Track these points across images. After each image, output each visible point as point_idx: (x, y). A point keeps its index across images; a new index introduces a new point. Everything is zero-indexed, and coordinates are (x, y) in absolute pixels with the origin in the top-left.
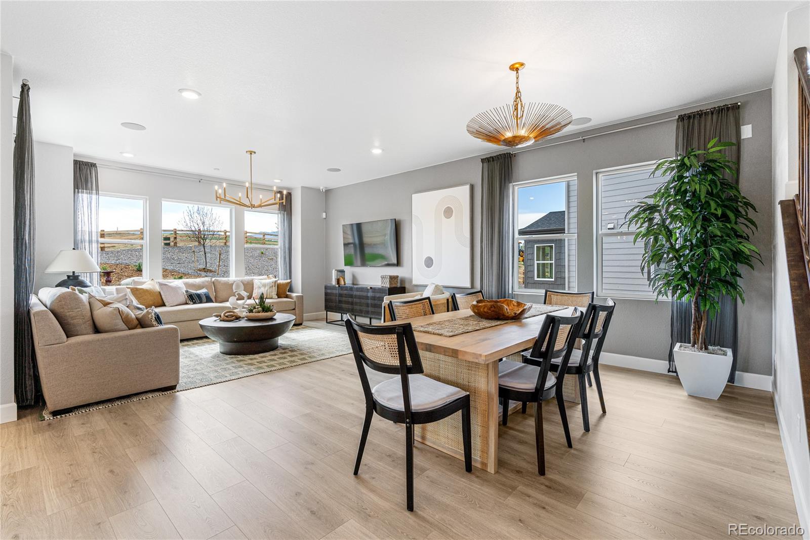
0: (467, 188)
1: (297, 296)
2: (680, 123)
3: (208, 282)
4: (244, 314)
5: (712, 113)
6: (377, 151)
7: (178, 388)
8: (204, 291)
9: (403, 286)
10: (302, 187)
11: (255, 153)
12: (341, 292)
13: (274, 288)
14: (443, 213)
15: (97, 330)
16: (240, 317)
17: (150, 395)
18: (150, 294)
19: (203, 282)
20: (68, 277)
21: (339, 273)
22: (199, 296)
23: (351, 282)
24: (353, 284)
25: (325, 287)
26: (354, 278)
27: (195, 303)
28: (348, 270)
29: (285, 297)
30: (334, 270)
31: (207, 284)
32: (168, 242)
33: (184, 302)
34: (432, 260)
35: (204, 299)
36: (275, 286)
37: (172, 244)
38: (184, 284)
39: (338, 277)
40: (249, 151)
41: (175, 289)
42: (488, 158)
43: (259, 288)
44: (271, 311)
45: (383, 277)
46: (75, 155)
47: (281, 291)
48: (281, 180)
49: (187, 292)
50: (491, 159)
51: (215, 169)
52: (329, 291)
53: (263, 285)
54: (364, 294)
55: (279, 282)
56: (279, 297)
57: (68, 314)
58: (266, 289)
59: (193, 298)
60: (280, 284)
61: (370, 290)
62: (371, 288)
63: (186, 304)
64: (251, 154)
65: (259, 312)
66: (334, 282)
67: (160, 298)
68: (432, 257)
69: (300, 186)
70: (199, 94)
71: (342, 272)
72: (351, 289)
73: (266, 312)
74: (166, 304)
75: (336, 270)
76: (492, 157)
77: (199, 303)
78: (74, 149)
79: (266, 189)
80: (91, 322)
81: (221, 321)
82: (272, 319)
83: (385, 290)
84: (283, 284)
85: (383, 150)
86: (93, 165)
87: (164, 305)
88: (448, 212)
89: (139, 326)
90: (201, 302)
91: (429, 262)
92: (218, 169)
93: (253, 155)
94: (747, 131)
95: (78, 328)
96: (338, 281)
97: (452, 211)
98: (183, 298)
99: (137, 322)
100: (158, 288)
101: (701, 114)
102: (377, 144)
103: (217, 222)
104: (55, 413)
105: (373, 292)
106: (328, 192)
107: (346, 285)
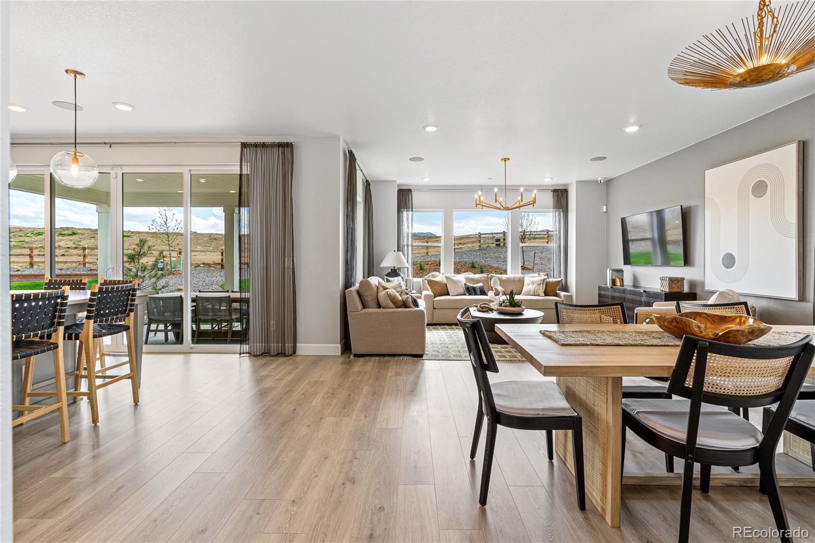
0: (792, 148)
1: (565, 296)
3: (484, 277)
4: (496, 307)
6: (632, 129)
7: (424, 357)
8: (480, 284)
9: (694, 292)
10: (577, 181)
11: (509, 159)
12: (614, 294)
13: (541, 285)
14: (751, 189)
15: (379, 306)
16: (493, 310)
17: (405, 358)
18: (439, 285)
19: (481, 278)
20: (392, 270)
21: (615, 273)
22: (474, 289)
23: (631, 284)
24: (634, 286)
25: (599, 287)
26: (635, 279)
27: (470, 295)
28: (628, 271)
29: (554, 296)
30: (609, 269)
31: (483, 279)
32: (499, 243)
33: (463, 293)
34: (734, 258)
35: (478, 291)
36: (543, 284)
37: (502, 245)
38: (465, 278)
39: (614, 278)
40: (503, 159)
41: (456, 282)
43: (528, 285)
44: (519, 306)
45: (662, 279)
46: (398, 186)
47: (550, 289)
48: (552, 179)
49: (465, 284)
51: (489, 179)
52: (602, 292)
53: (532, 283)
54: (638, 298)
55: (548, 280)
56: (546, 294)
57: (364, 293)
58: (534, 286)
59: (470, 290)
60: (549, 282)
61: (644, 294)
62: (645, 291)
63: (464, 295)
64: (505, 161)
65: (506, 306)
66: (609, 284)
67: (446, 288)
68: (733, 254)
69: (575, 181)
70: (437, 126)
71: (621, 271)
72: (631, 292)
73: (513, 307)
74: (450, 294)
75: (610, 269)
77: (474, 295)
78: (397, 181)
79: (542, 188)
80: (376, 300)
81: (478, 311)
82: (521, 314)
83: (661, 295)
84: (552, 283)
85: (640, 126)
86: (410, 191)
87: (448, 294)
88: (760, 189)
89: (403, 306)
90: (476, 294)
91: (729, 261)
92: (491, 179)
93: (507, 162)
95: (369, 303)
96: (614, 282)
98: (462, 289)
99: (403, 303)
100: (445, 281)
102: (632, 120)
103: (533, 223)
104: (356, 356)
105: (647, 296)
106: (608, 182)
107: (625, 287)
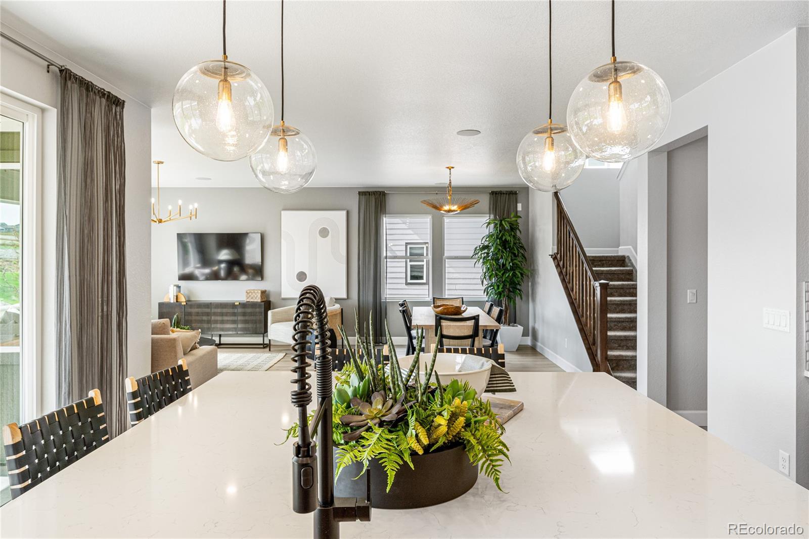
0: (344, 213)
2: (492, 196)
5: (506, 194)
9: (269, 300)
14: (318, 232)
21: (177, 289)
25: (160, 305)
30: (172, 286)
34: (306, 275)
39: (177, 294)
42: (365, 192)
45: (250, 292)
50: (368, 194)
61: (239, 306)
66: (173, 301)
68: (305, 272)
71: (179, 287)
75: (174, 286)
76: (369, 192)
88: (324, 233)
91: (302, 277)
94: (519, 207)
96: (177, 299)
97: (329, 232)
101: (501, 193)
105: (242, 308)
